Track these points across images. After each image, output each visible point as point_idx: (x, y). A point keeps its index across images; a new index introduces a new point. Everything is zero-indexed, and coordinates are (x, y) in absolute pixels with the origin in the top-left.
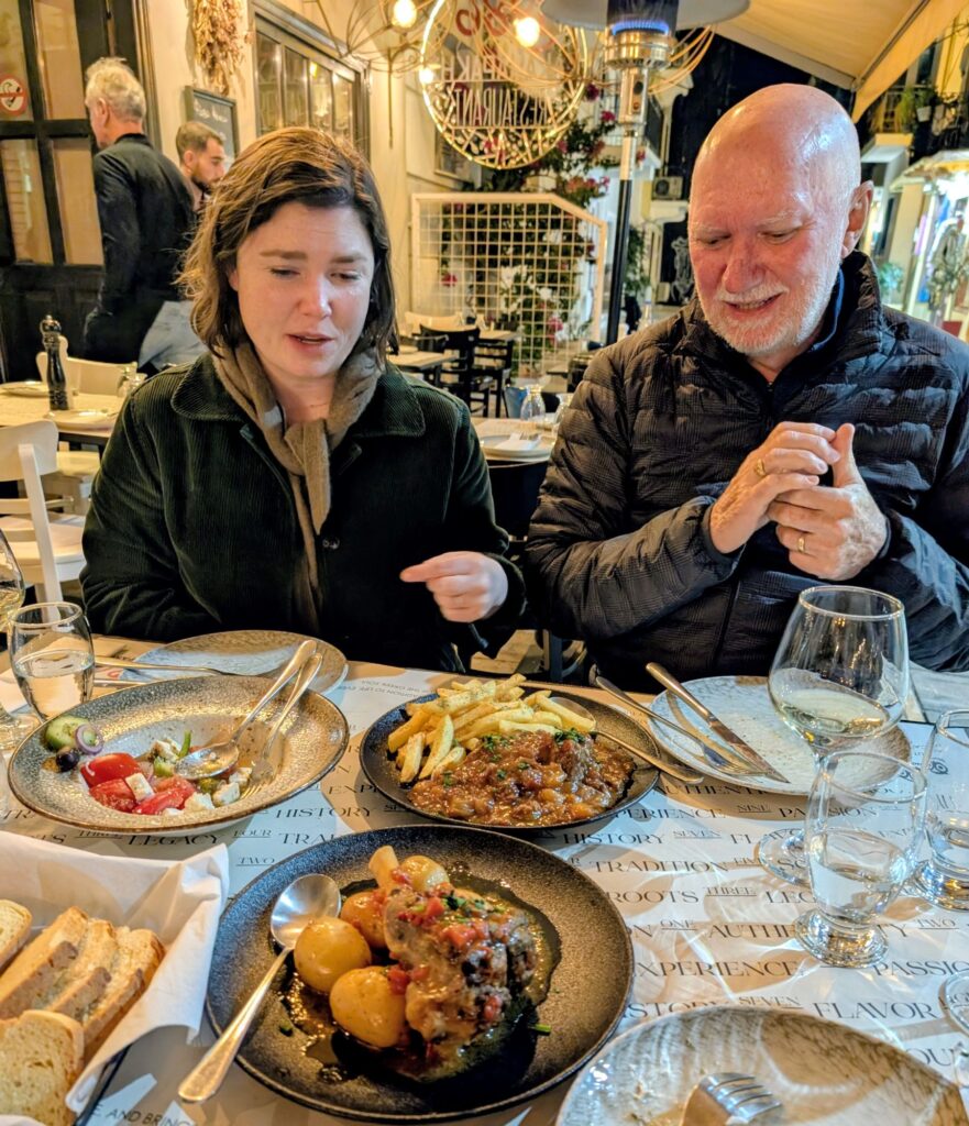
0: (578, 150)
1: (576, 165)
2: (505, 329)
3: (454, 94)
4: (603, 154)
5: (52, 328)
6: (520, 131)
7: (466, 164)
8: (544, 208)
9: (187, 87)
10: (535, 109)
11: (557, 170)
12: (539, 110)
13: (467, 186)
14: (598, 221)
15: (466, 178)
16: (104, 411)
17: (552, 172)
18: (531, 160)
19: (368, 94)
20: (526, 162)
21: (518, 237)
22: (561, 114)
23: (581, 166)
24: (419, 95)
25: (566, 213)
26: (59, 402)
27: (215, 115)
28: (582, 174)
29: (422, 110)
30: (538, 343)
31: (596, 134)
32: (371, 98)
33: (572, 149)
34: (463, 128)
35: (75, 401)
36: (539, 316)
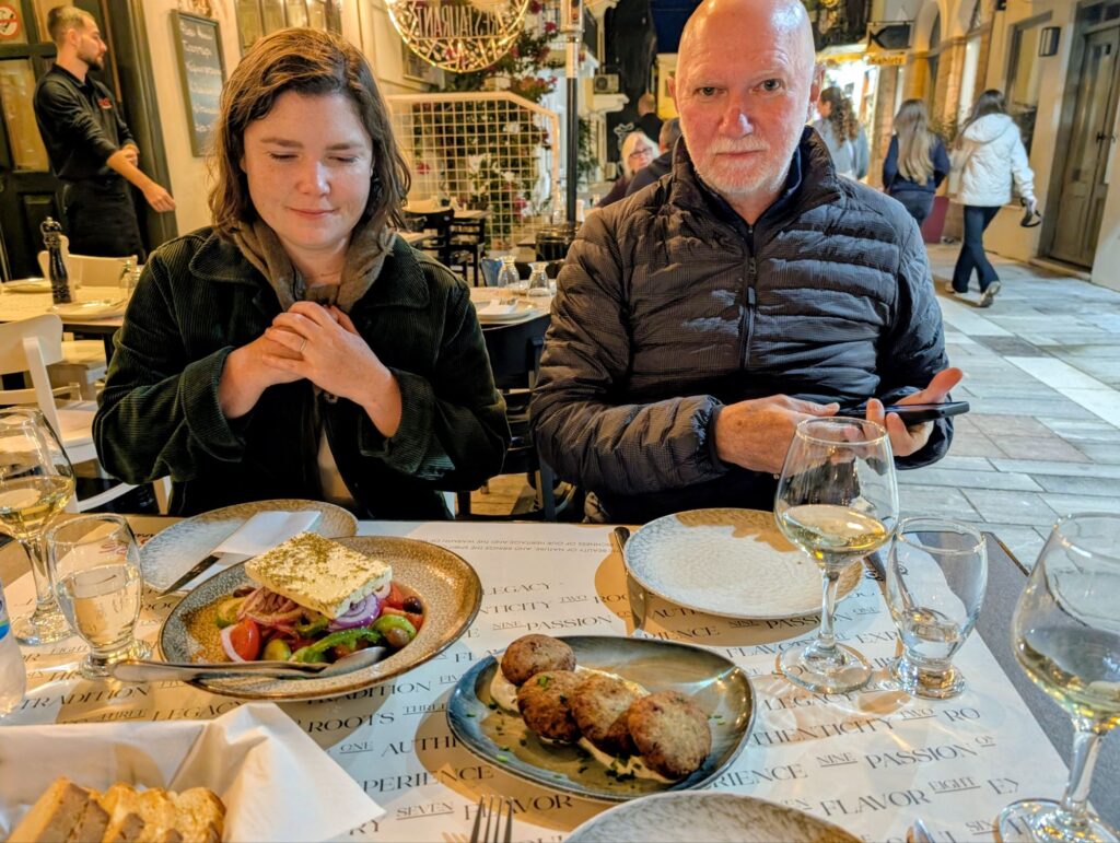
0: (527, 55)
1: (527, 67)
2: (477, 209)
3: (416, 11)
4: (549, 57)
5: (52, 229)
6: (476, 40)
7: (430, 69)
8: (502, 104)
9: (173, 11)
10: (488, 22)
11: (511, 72)
12: (491, 23)
13: (434, 88)
14: (550, 112)
15: (432, 81)
16: (107, 302)
17: (506, 74)
18: (488, 64)
19: (339, 12)
20: (483, 66)
21: (481, 129)
22: (510, 25)
23: (531, 68)
24: (385, 13)
25: (521, 108)
26: (62, 295)
27: (200, 34)
28: (532, 75)
29: (389, 25)
30: (505, 219)
31: (542, 41)
32: (342, 16)
33: (522, 54)
34: (426, 40)
35: (78, 293)
36: (505, 196)
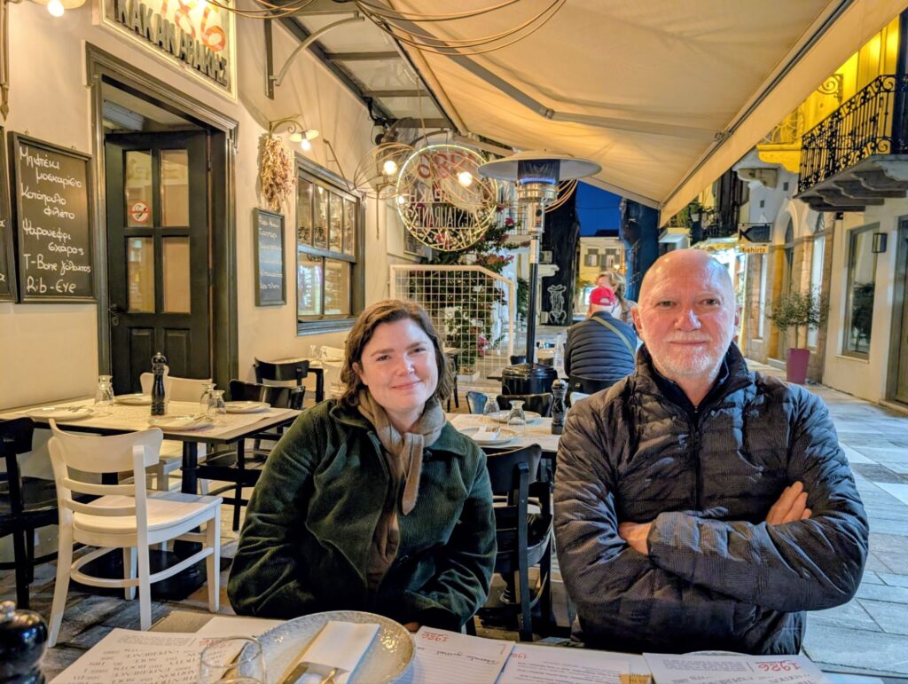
0: (492, 240)
1: (491, 248)
2: (452, 346)
4: (507, 242)
5: (160, 361)
6: (458, 230)
7: (422, 247)
8: (474, 274)
9: (255, 208)
10: (467, 218)
11: (480, 251)
12: (470, 219)
13: (424, 261)
15: (423, 255)
18: (466, 246)
19: (364, 210)
20: (463, 248)
22: (483, 221)
23: (494, 248)
25: (488, 277)
26: (158, 410)
27: (271, 223)
28: (495, 253)
29: (397, 218)
30: (473, 354)
31: (503, 230)
32: (366, 212)
33: (488, 239)
34: (422, 229)
36: (473, 337)
